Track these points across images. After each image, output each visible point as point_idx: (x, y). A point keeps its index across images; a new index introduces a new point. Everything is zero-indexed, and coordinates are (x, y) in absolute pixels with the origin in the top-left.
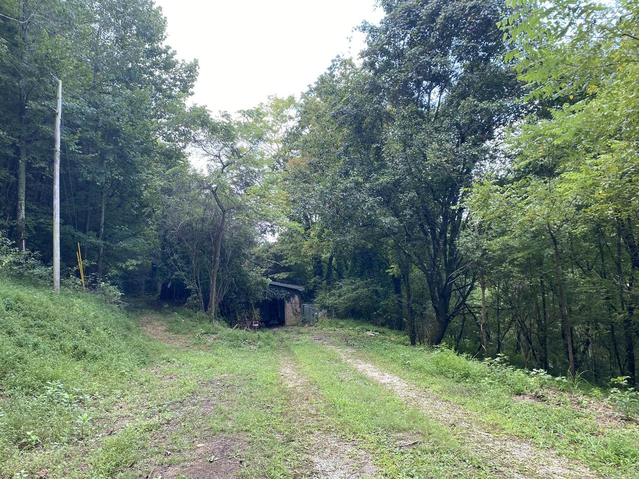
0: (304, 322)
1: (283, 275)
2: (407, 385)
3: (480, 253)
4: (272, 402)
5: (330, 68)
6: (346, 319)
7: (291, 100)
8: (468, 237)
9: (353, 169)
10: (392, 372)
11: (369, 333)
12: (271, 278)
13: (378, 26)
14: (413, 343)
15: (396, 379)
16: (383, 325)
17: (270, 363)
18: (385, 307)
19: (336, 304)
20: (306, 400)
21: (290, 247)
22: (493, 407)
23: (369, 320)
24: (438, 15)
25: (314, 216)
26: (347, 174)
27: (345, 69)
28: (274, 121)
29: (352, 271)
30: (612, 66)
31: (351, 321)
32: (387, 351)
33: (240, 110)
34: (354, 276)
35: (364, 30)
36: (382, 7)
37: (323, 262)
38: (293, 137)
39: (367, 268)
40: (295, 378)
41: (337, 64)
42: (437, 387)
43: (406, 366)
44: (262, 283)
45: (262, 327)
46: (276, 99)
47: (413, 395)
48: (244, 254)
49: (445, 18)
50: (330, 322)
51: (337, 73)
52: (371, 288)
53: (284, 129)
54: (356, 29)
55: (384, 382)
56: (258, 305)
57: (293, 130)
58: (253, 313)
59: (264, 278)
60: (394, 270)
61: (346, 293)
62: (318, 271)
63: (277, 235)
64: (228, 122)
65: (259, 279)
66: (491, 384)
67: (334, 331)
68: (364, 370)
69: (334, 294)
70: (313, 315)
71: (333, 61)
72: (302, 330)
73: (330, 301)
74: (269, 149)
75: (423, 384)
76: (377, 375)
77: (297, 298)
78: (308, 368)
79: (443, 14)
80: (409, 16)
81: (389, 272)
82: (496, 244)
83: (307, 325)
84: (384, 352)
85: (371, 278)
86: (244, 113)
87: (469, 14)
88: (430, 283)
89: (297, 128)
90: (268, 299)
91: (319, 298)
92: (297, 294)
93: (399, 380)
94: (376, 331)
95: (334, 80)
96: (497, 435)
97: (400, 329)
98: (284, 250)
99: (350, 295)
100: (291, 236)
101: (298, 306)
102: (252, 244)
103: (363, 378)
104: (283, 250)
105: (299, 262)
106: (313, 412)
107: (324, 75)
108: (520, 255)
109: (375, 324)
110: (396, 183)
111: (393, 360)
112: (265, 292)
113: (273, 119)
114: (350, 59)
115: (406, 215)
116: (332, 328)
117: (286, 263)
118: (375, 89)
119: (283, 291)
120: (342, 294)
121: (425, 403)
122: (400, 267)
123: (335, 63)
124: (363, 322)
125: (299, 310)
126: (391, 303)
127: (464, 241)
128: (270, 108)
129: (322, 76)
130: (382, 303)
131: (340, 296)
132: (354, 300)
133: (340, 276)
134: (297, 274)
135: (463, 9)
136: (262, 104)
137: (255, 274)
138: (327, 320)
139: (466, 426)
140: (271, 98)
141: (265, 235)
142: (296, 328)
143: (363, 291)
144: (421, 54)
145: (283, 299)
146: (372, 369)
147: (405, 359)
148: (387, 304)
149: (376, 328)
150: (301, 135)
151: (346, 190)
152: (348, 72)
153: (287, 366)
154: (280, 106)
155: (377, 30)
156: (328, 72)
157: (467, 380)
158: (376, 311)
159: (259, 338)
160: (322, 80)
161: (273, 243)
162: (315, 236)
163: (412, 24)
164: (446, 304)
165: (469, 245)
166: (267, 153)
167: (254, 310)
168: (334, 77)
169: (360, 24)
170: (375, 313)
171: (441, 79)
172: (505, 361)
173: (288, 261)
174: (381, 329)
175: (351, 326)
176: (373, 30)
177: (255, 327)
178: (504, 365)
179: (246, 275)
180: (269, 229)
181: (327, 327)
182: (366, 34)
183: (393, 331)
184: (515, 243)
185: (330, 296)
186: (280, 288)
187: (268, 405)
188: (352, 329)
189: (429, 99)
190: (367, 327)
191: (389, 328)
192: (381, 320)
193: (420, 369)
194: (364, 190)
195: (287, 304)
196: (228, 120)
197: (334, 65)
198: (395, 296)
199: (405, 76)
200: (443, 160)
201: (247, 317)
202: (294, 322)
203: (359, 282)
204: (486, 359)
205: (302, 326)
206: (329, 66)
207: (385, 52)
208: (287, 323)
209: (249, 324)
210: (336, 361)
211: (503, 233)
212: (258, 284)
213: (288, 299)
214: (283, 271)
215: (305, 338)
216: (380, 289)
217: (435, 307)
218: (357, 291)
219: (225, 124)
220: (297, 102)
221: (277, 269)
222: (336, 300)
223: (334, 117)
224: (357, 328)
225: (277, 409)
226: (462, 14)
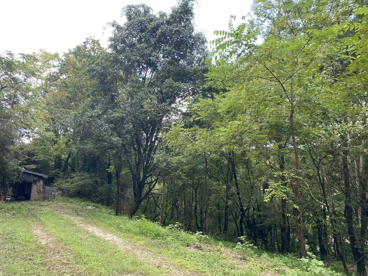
0: (44, 198)
1: (33, 166)
2: (123, 241)
3: (165, 164)
4: (33, 256)
5: (85, 43)
6: (74, 198)
7: (56, 56)
8: (160, 154)
9: (97, 105)
10: (111, 232)
11: (90, 207)
12: (25, 168)
13: (122, 26)
14: (117, 214)
15: (115, 237)
16: (98, 202)
17: (24, 226)
18: (100, 192)
19: (69, 188)
20: (58, 253)
21: (40, 148)
22: (178, 254)
23: (89, 199)
24: (158, 30)
25: (60, 130)
26: (93, 107)
27: (94, 45)
28: (41, 66)
29: (82, 168)
30: (251, 78)
31: (78, 199)
32: (105, 219)
33: (21, 53)
34: (84, 170)
35: (113, 26)
36: (125, 16)
37: (62, 160)
38: (52, 78)
39: (92, 167)
40: (46, 237)
41: (89, 41)
42: (142, 242)
43: (119, 229)
44: (18, 170)
45: (13, 200)
46: (45, 53)
47: (128, 247)
48: (7, 150)
49: (162, 33)
50: (63, 199)
51: (89, 46)
52: (94, 179)
53: (48, 72)
54: (109, 24)
55: (108, 239)
56: (12, 185)
57: (54, 74)
58: (7, 191)
59: (20, 167)
60: (112, 169)
61: (77, 181)
62: (58, 165)
63: (31, 139)
64: (11, 59)
65: (15, 168)
66: (172, 240)
67: (66, 205)
68: (93, 232)
69: (68, 182)
70: (52, 194)
71: (87, 39)
72: (43, 203)
73: (65, 186)
74: (35, 82)
75: (133, 240)
76: (102, 235)
77: (41, 182)
78: (54, 230)
79: (161, 30)
80: (141, 25)
81: (108, 171)
82: (175, 160)
83: (46, 201)
84: (103, 220)
85: (94, 173)
86: (23, 56)
87: (174, 34)
88: (134, 179)
89: (57, 73)
90: (20, 182)
91: (58, 183)
92: (42, 180)
93: (118, 238)
94: (94, 206)
95: (86, 50)
96: (185, 272)
97: (108, 205)
98: (36, 150)
99: (79, 183)
100: (43, 141)
101: (41, 187)
102: (13, 143)
103: (94, 237)
104: (34, 150)
105: (46, 159)
106: (65, 261)
107: (80, 46)
108: (187, 167)
109: (94, 202)
110: (123, 118)
111: (110, 225)
112: (19, 177)
113: (41, 64)
114: (98, 41)
115: (127, 138)
116: (64, 203)
117: (36, 158)
118: (116, 61)
119: (32, 177)
120: (74, 182)
121: (138, 253)
122: (115, 167)
123: (88, 40)
124: (85, 200)
125: (42, 190)
126: (105, 189)
127: (158, 156)
128: (40, 57)
129: (79, 46)
130: (100, 189)
131: (72, 183)
132: (81, 186)
133: (73, 170)
134: (43, 166)
135: (171, 31)
136: (34, 53)
137: (13, 164)
138: (61, 198)
139: (166, 267)
140: (42, 51)
141: (22, 138)
142: (38, 202)
143: (88, 181)
144: (146, 48)
145: (31, 182)
146: (98, 231)
147: (119, 224)
148: (102, 190)
149: (93, 204)
150: (59, 78)
151: (91, 117)
152: (95, 48)
153: (37, 228)
154: (47, 57)
155: (121, 28)
156: (83, 45)
157: (158, 238)
158: (95, 194)
159: (13, 208)
160: (79, 48)
161: (27, 144)
162: (64, 143)
163: (142, 31)
164: (141, 192)
165: (160, 158)
166: (33, 85)
167: (9, 188)
168: (86, 48)
169: (112, 22)
170: (94, 195)
171: (152, 65)
172: (180, 226)
173: (38, 157)
174: (96, 205)
175: (78, 202)
176: (118, 28)
177: (8, 200)
178: (179, 229)
179: (6, 164)
180: (26, 134)
181: (61, 202)
182: (114, 28)
183: (104, 206)
184: (184, 160)
185: (65, 182)
186: (30, 174)
187: (30, 258)
188: (78, 204)
189: (146, 75)
190: (88, 203)
191: (102, 205)
192: (97, 199)
193: (129, 231)
194: (102, 119)
195: (34, 186)
196: (11, 57)
197: (87, 41)
198: (108, 185)
199: (135, 58)
200: (152, 110)
201: (2, 193)
202: (37, 198)
203: (86, 175)
204: (170, 225)
205: (43, 201)
206: (84, 41)
207: (123, 42)
208: (32, 198)
209: (3, 198)
210: (73, 225)
211: (178, 154)
212: (14, 171)
213: (35, 182)
214: (33, 164)
215: (46, 209)
216: (99, 180)
217: (134, 193)
218: (85, 181)
219: (9, 60)
220: (60, 57)
221: (29, 162)
222: (69, 185)
223: (89, 71)
224: (83, 204)
225: (38, 261)
226: (170, 33)
